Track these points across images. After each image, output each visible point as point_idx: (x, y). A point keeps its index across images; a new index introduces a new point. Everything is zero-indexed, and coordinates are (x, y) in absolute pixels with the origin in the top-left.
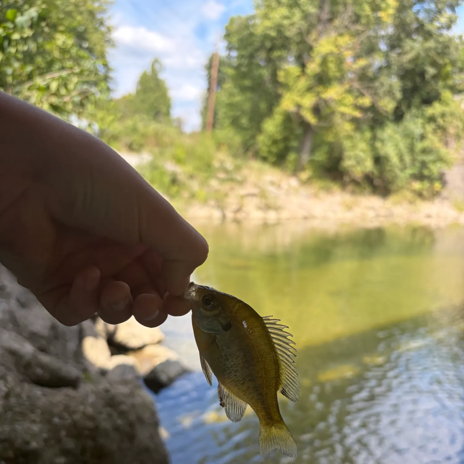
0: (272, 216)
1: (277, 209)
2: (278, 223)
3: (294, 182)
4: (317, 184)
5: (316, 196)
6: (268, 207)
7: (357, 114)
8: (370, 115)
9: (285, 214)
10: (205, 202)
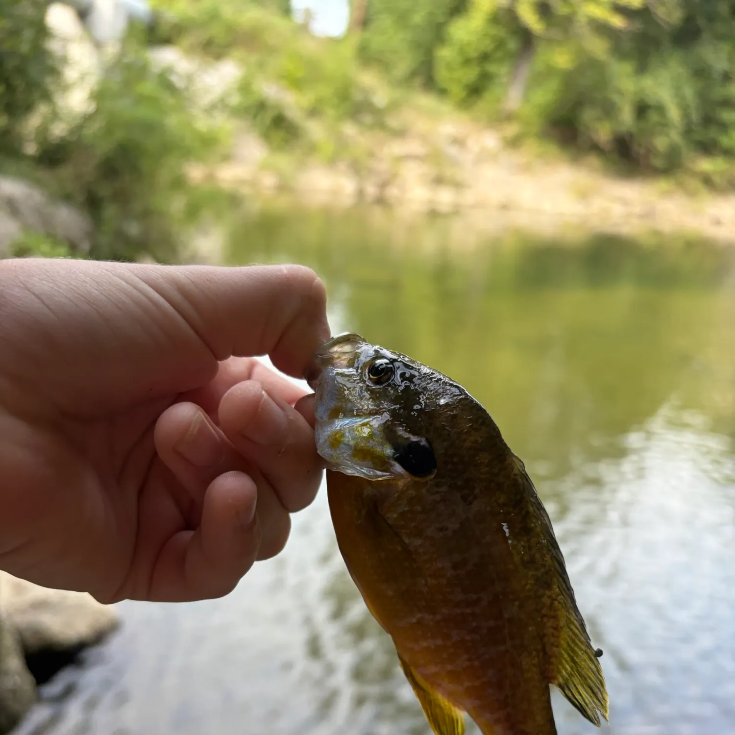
0: (445, 197)
1: (458, 185)
2: (456, 212)
3: (490, 140)
4: (532, 148)
5: (526, 168)
6: (439, 181)
7: (617, 22)
8: (637, 26)
9: (469, 197)
10: (332, 162)
